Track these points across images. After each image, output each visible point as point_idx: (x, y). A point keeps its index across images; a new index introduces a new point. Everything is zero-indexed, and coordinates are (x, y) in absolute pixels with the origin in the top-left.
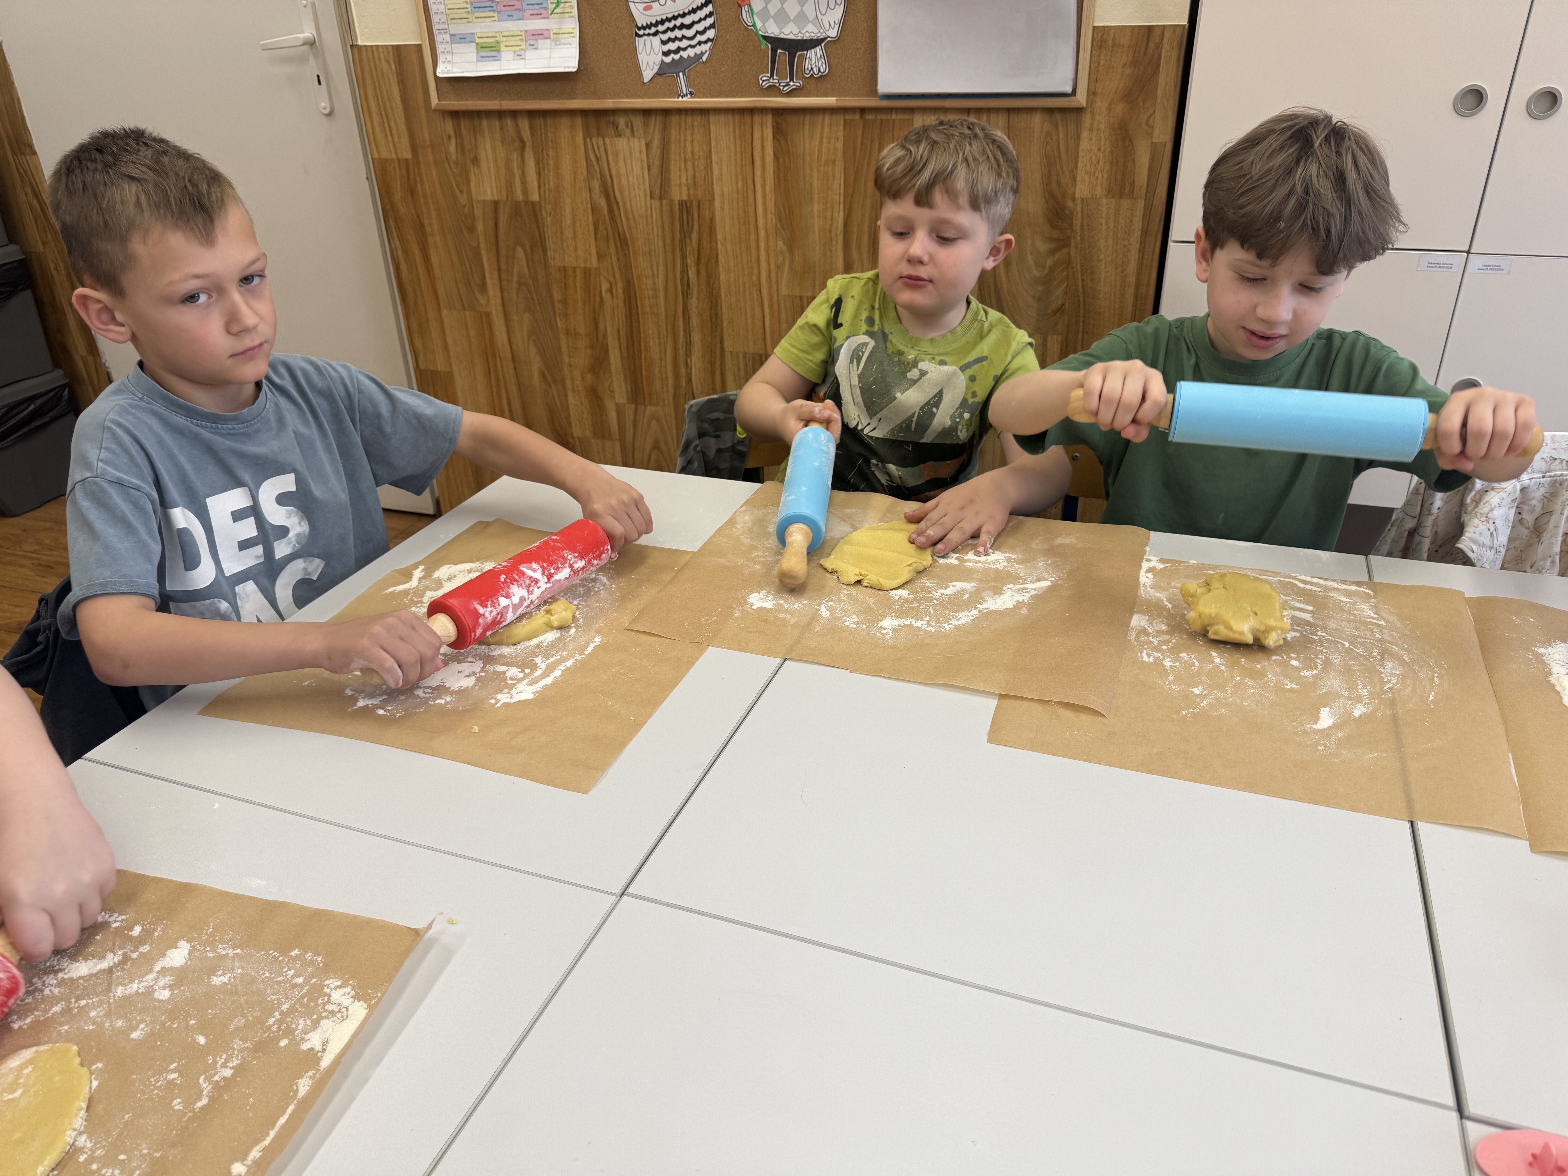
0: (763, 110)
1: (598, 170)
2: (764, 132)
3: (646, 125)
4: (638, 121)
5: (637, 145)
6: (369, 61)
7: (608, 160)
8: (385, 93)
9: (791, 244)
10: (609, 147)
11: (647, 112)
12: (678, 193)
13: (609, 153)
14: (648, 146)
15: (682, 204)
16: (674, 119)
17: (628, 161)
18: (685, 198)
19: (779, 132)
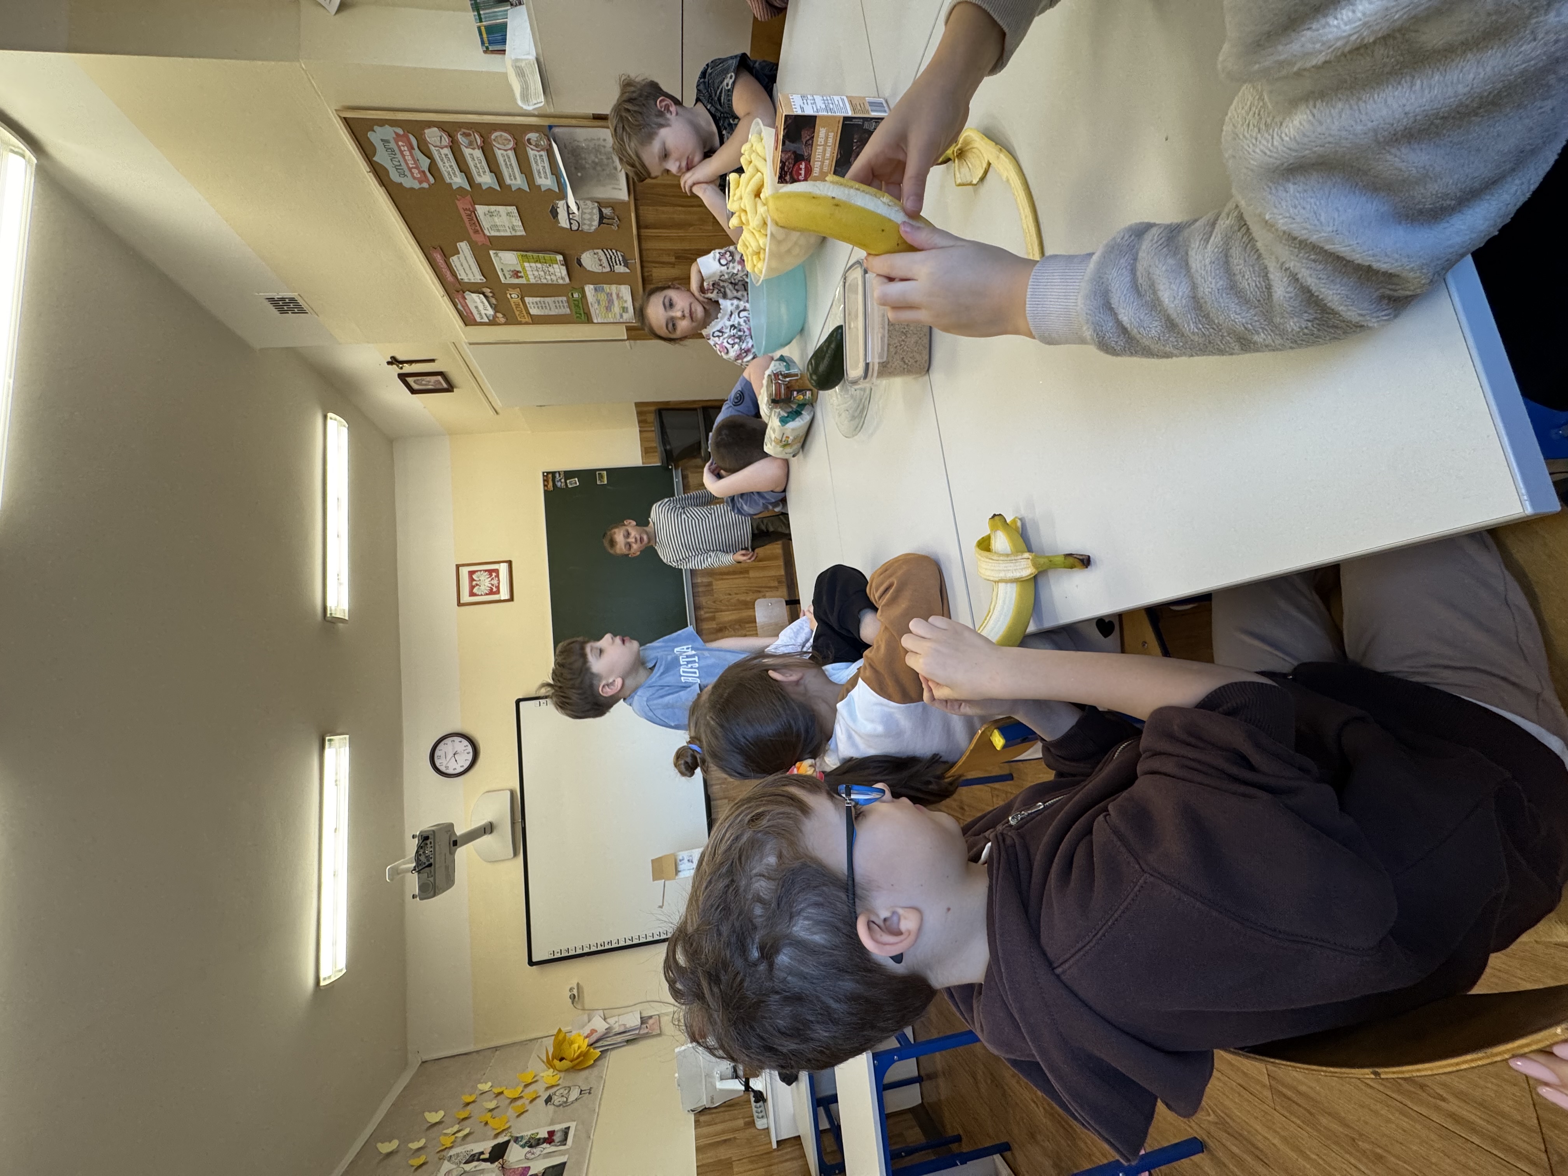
4: (646, 270)
5: (654, 270)
9: (691, 225)
11: (642, 267)
12: (673, 260)
15: (676, 258)
16: (644, 259)
19: (647, 227)
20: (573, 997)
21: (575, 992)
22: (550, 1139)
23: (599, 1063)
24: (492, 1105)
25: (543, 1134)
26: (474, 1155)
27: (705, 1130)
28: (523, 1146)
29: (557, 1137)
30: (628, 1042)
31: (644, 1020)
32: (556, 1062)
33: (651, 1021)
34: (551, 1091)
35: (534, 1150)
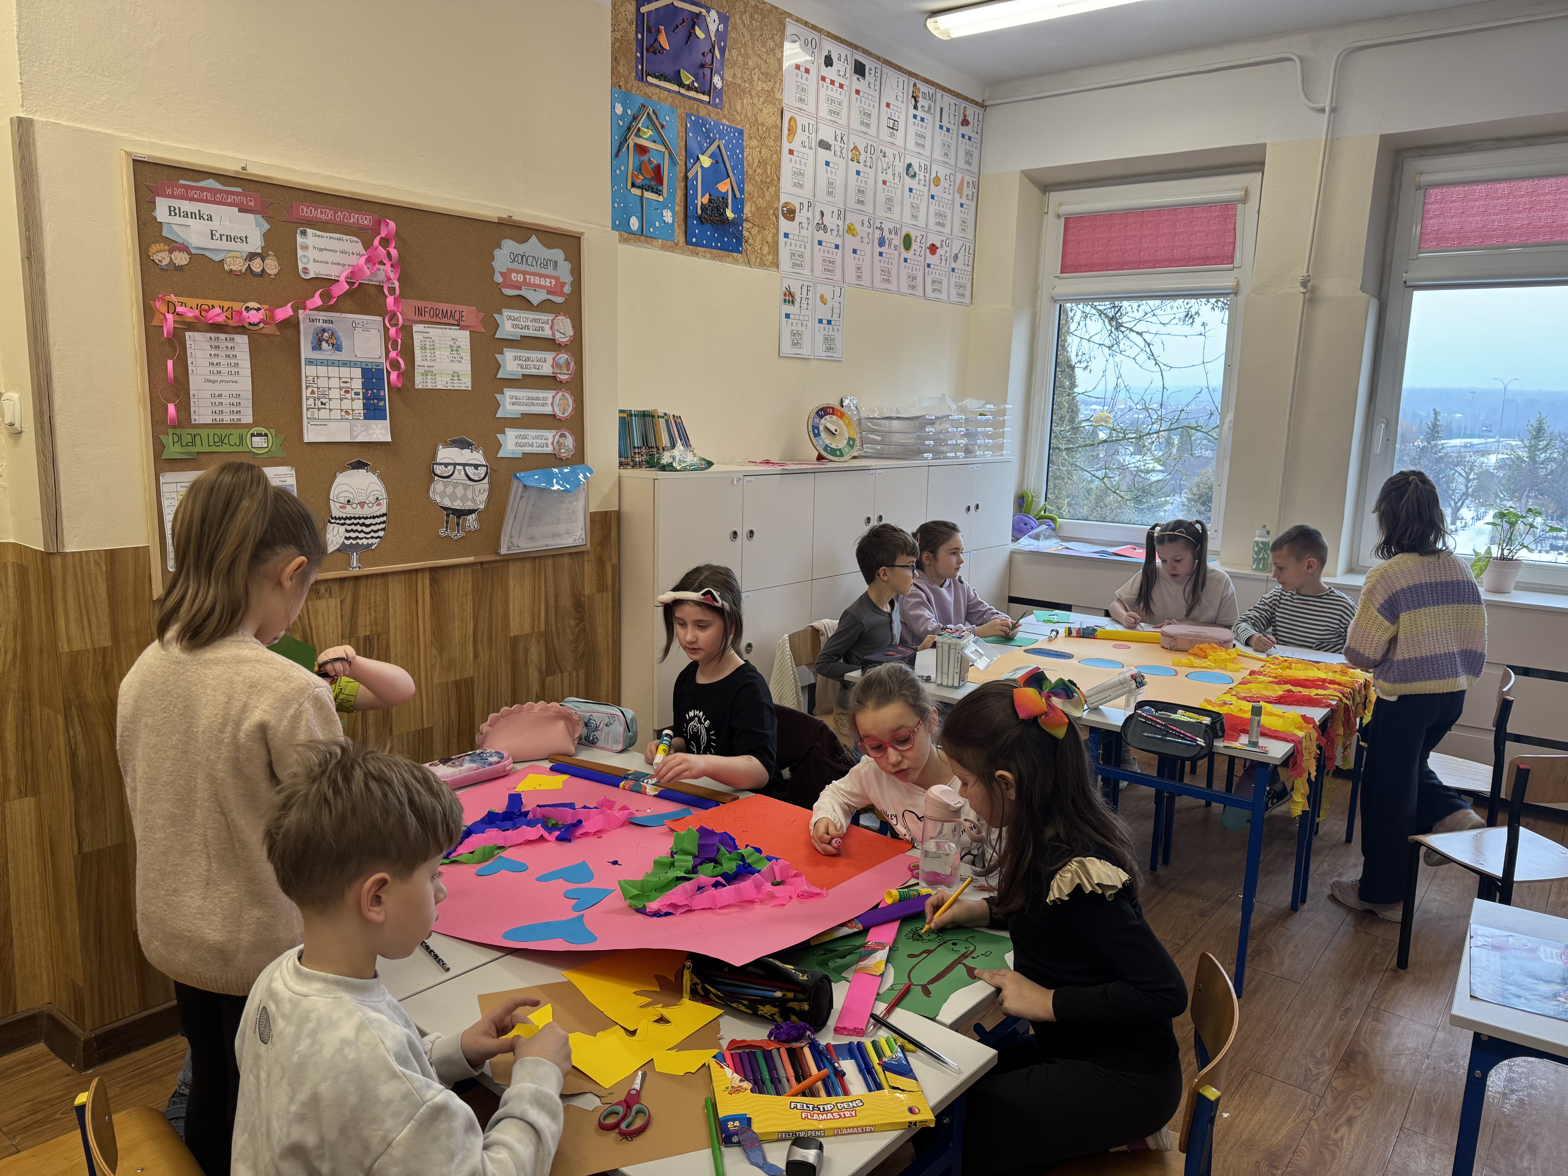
0: (423, 570)
1: (300, 626)
2: (424, 584)
3: (341, 588)
6: (74, 565)
7: (309, 618)
8: (89, 591)
10: (311, 608)
13: (311, 612)
14: (342, 602)
17: (326, 616)
18: (368, 634)
19: (433, 582)
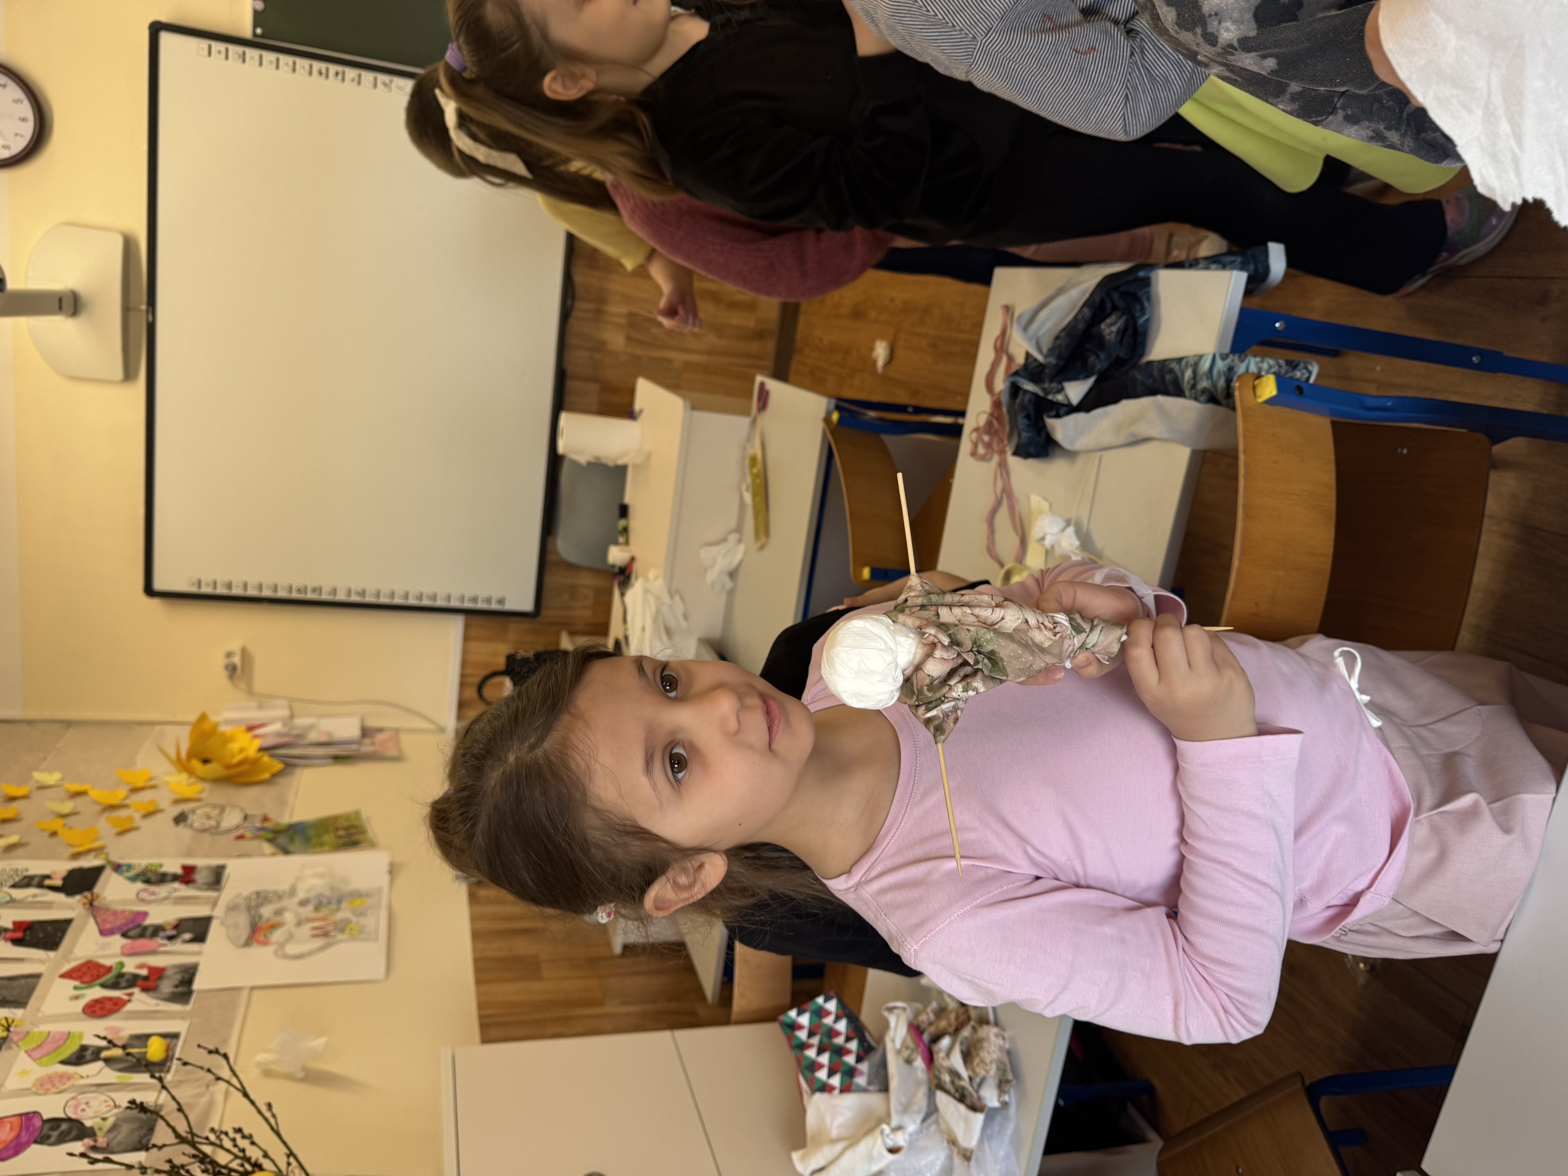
20: (232, 670)
21: (237, 660)
22: (187, 875)
23: (282, 781)
24: (67, 807)
25: (173, 866)
26: (31, 878)
27: (489, 909)
28: (134, 879)
29: (200, 877)
30: (338, 759)
31: (366, 732)
32: (196, 764)
33: (380, 737)
34: (186, 807)
35: (153, 888)
